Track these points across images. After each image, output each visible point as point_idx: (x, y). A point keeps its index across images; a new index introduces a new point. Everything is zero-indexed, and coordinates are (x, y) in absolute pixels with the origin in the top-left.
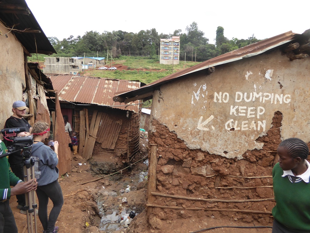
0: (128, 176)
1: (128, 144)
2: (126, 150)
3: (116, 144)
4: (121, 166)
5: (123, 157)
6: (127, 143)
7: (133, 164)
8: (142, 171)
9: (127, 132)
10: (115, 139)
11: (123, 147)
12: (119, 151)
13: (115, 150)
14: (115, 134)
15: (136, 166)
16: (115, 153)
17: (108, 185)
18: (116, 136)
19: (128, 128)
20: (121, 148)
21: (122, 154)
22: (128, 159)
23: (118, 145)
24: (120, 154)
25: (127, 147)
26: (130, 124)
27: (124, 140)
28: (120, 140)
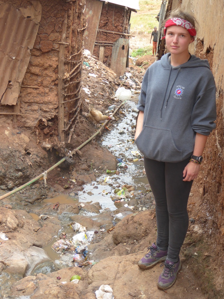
0: (63, 190)
1: (60, 87)
2: (56, 106)
3: (23, 86)
4: (42, 158)
5: (46, 130)
6: (56, 85)
7: (74, 152)
8: (102, 171)
9: (56, 46)
10: (20, 71)
11: (46, 99)
12: (33, 111)
13: (17, 109)
14: (18, 55)
15: (83, 156)
16: (17, 116)
17: (15, 226)
18: (22, 61)
19: (61, 32)
20: (37, 99)
21: (41, 121)
22: (62, 136)
23: (29, 90)
24: (36, 122)
25: (56, 98)
26: (66, 22)
27: (48, 76)
28: (33, 74)
